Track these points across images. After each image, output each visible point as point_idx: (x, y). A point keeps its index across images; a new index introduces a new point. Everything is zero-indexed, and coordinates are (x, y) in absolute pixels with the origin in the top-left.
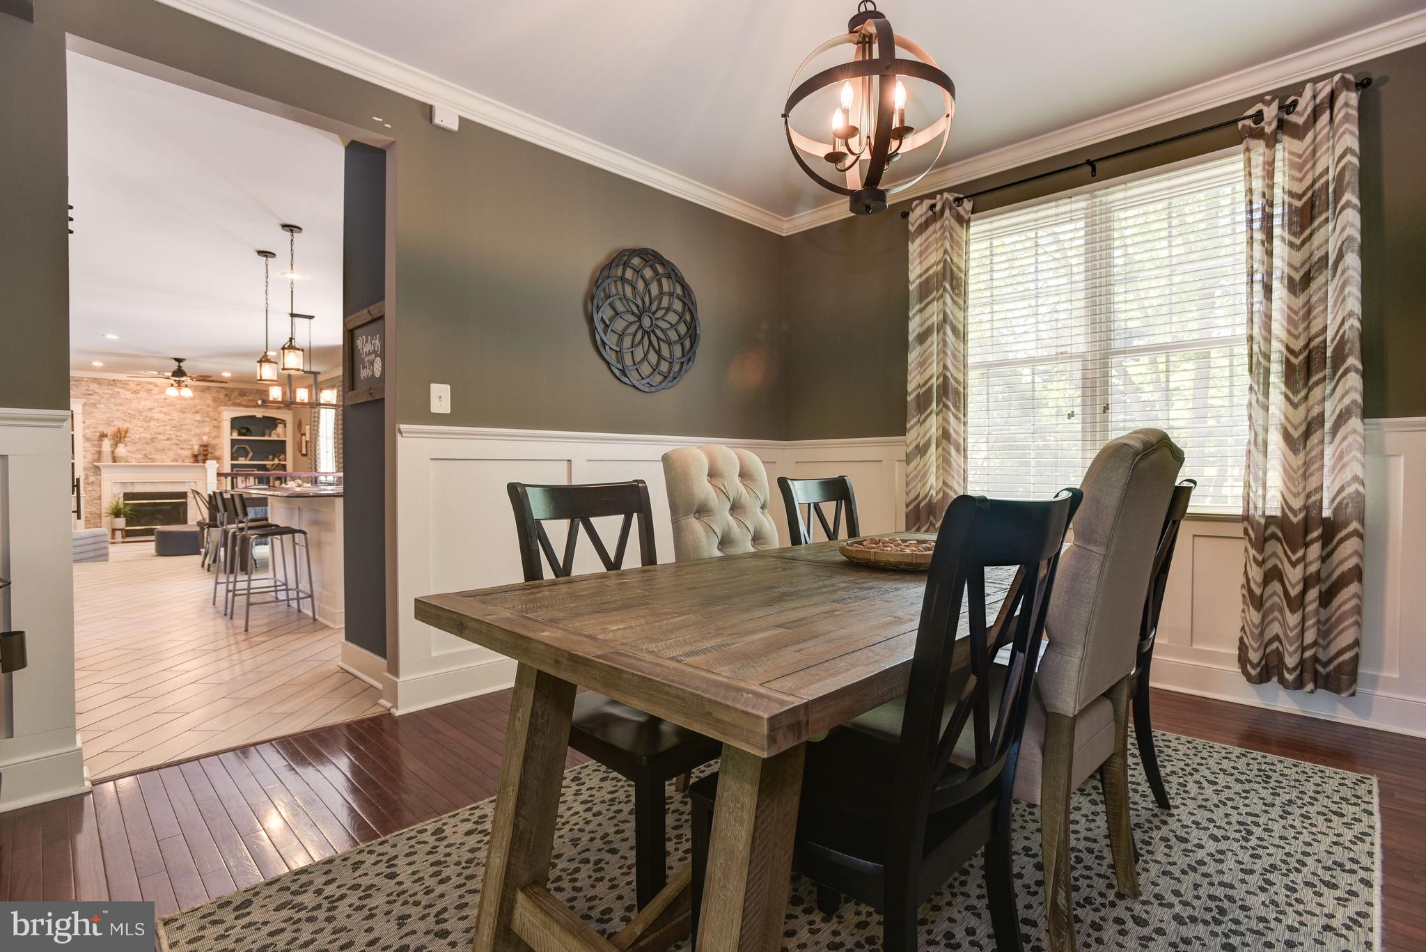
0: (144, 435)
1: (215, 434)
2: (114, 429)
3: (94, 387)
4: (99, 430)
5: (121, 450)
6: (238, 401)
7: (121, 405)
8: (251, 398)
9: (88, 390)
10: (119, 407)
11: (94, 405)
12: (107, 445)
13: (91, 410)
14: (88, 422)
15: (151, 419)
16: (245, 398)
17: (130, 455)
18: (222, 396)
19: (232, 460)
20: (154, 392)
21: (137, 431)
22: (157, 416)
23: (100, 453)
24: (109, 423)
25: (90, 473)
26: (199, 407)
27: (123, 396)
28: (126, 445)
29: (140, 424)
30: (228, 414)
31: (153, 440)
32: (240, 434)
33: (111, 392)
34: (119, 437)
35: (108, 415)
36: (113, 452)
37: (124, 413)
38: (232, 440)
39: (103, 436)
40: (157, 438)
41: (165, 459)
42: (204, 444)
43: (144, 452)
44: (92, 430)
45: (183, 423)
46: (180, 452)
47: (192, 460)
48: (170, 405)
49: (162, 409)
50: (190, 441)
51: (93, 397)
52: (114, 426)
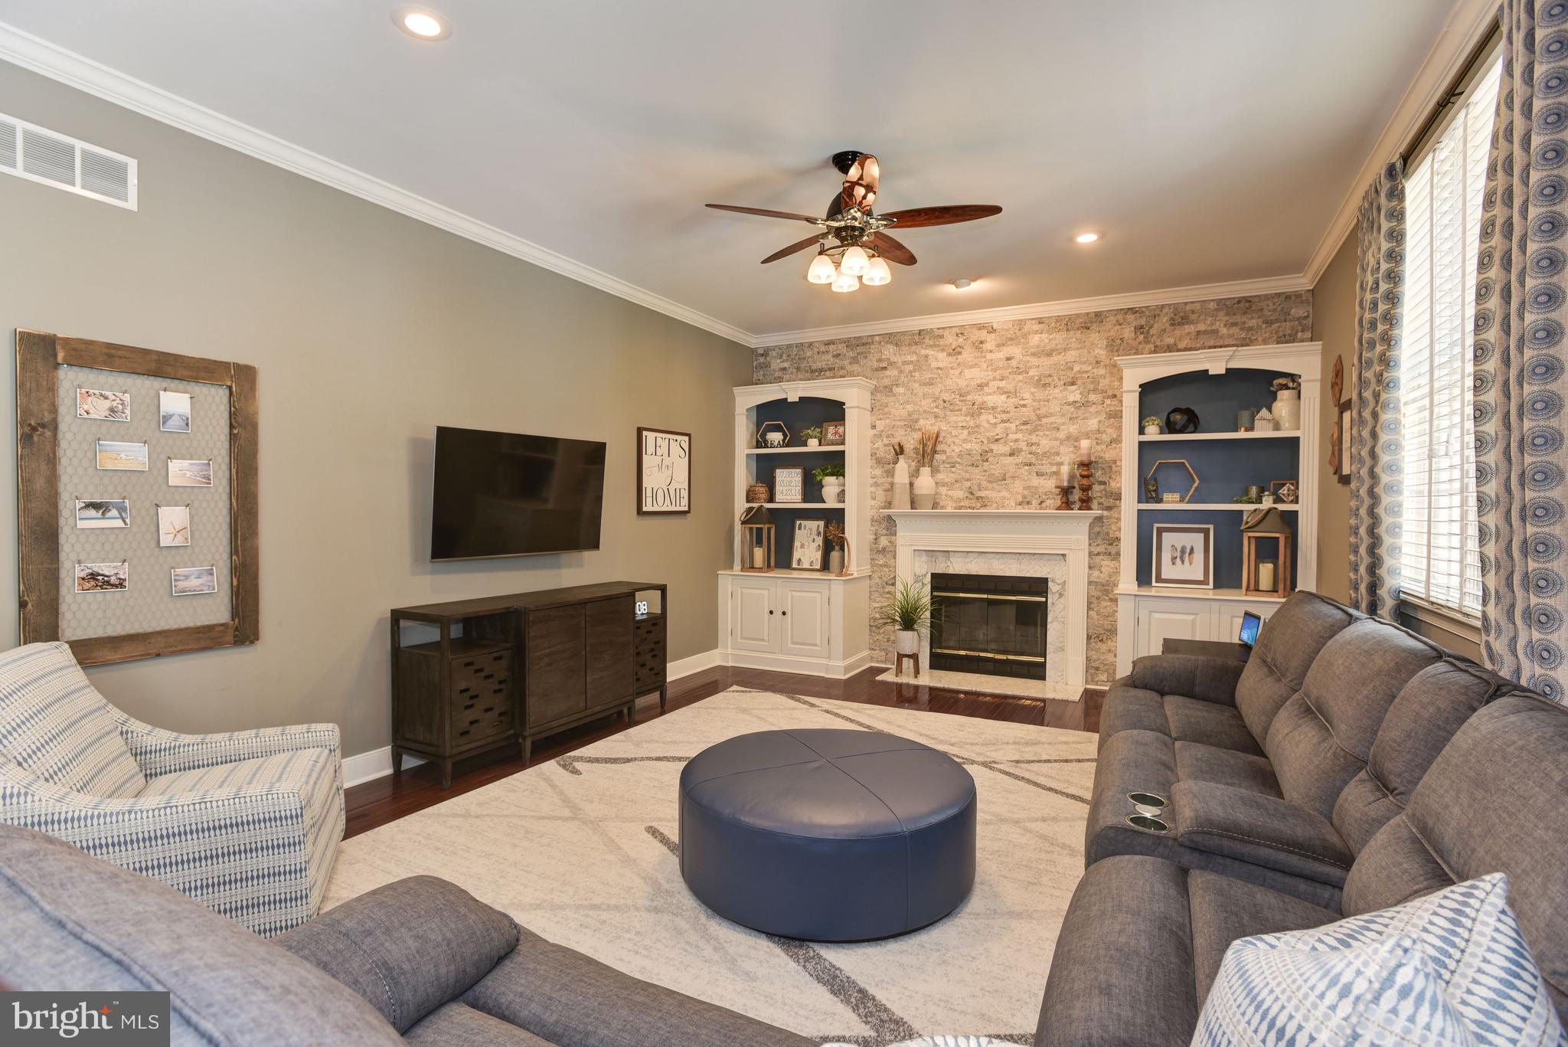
0: (969, 446)
1: (1112, 433)
2: (917, 435)
3: (889, 351)
4: (894, 441)
5: (925, 482)
6: (1170, 341)
7: (931, 383)
8: (1201, 327)
9: (880, 360)
10: (927, 389)
11: (889, 390)
12: (902, 468)
13: (885, 400)
14: (880, 425)
15: (983, 407)
16: (1190, 328)
17: (943, 490)
18: (1128, 333)
19: (1140, 500)
20: (988, 346)
21: (956, 443)
22: (992, 400)
23: (891, 486)
24: (911, 424)
25: (883, 531)
26: (1077, 368)
27: (934, 365)
28: (935, 471)
29: (962, 420)
30: (1138, 373)
31: (985, 455)
32: (1170, 427)
33: (914, 358)
34: (928, 452)
35: (910, 407)
36: (911, 484)
37: (936, 399)
38: (1141, 444)
39: (900, 451)
40: (992, 450)
41: (1006, 499)
42: (1085, 459)
43: (968, 484)
44: (886, 441)
45: (1043, 411)
46: (1036, 481)
47: (1059, 503)
48: (1018, 371)
49: (1002, 384)
50: (1058, 454)
51: (888, 373)
52: (920, 430)
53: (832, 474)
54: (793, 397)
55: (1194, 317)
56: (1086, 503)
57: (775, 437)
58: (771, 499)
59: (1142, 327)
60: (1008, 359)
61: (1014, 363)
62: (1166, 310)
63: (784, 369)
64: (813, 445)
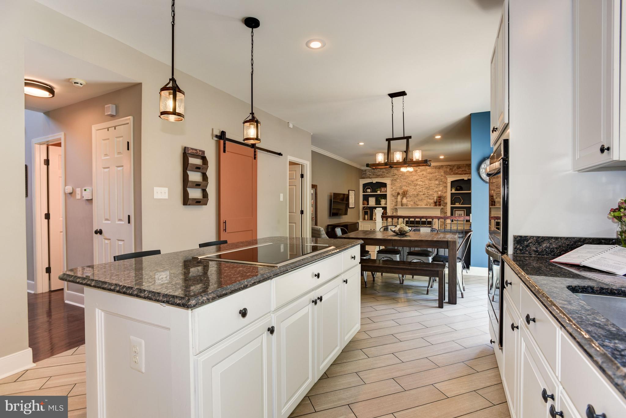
0: (414, 193)
1: (445, 190)
2: (402, 190)
4: (397, 191)
5: (405, 200)
6: (457, 172)
7: (405, 179)
8: (463, 169)
10: (405, 180)
11: (396, 180)
12: (399, 198)
13: (395, 182)
14: (394, 188)
15: (417, 185)
16: (461, 169)
17: (408, 202)
18: (448, 170)
19: (451, 205)
20: (418, 171)
21: (411, 192)
22: (419, 183)
23: (397, 201)
24: (401, 188)
25: (394, 211)
26: (437, 177)
27: (406, 175)
28: (407, 198)
29: (412, 187)
30: (450, 179)
31: (418, 195)
32: (457, 190)
34: (404, 194)
35: (400, 184)
36: (401, 201)
37: (406, 183)
38: (451, 193)
39: (398, 194)
40: (419, 194)
41: (423, 204)
42: (440, 196)
43: (414, 201)
44: (395, 192)
45: (430, 186)
46: (429, 200)
47: (434, 205)
48: (425, 177)
49: (421, 180)
50: (433, 195)
51: (395, 176)
52: (403, 189)
53: (383, 199)
54: (374, 182)
55: (461, 167)
56: (440, 205)
57: (369, 190)
58: (368, 204)
59: (451, 169)
60: (423, 174)
61: (424, 175)
62: (456, 165)
63: (370, 175)
64: (379, 192)
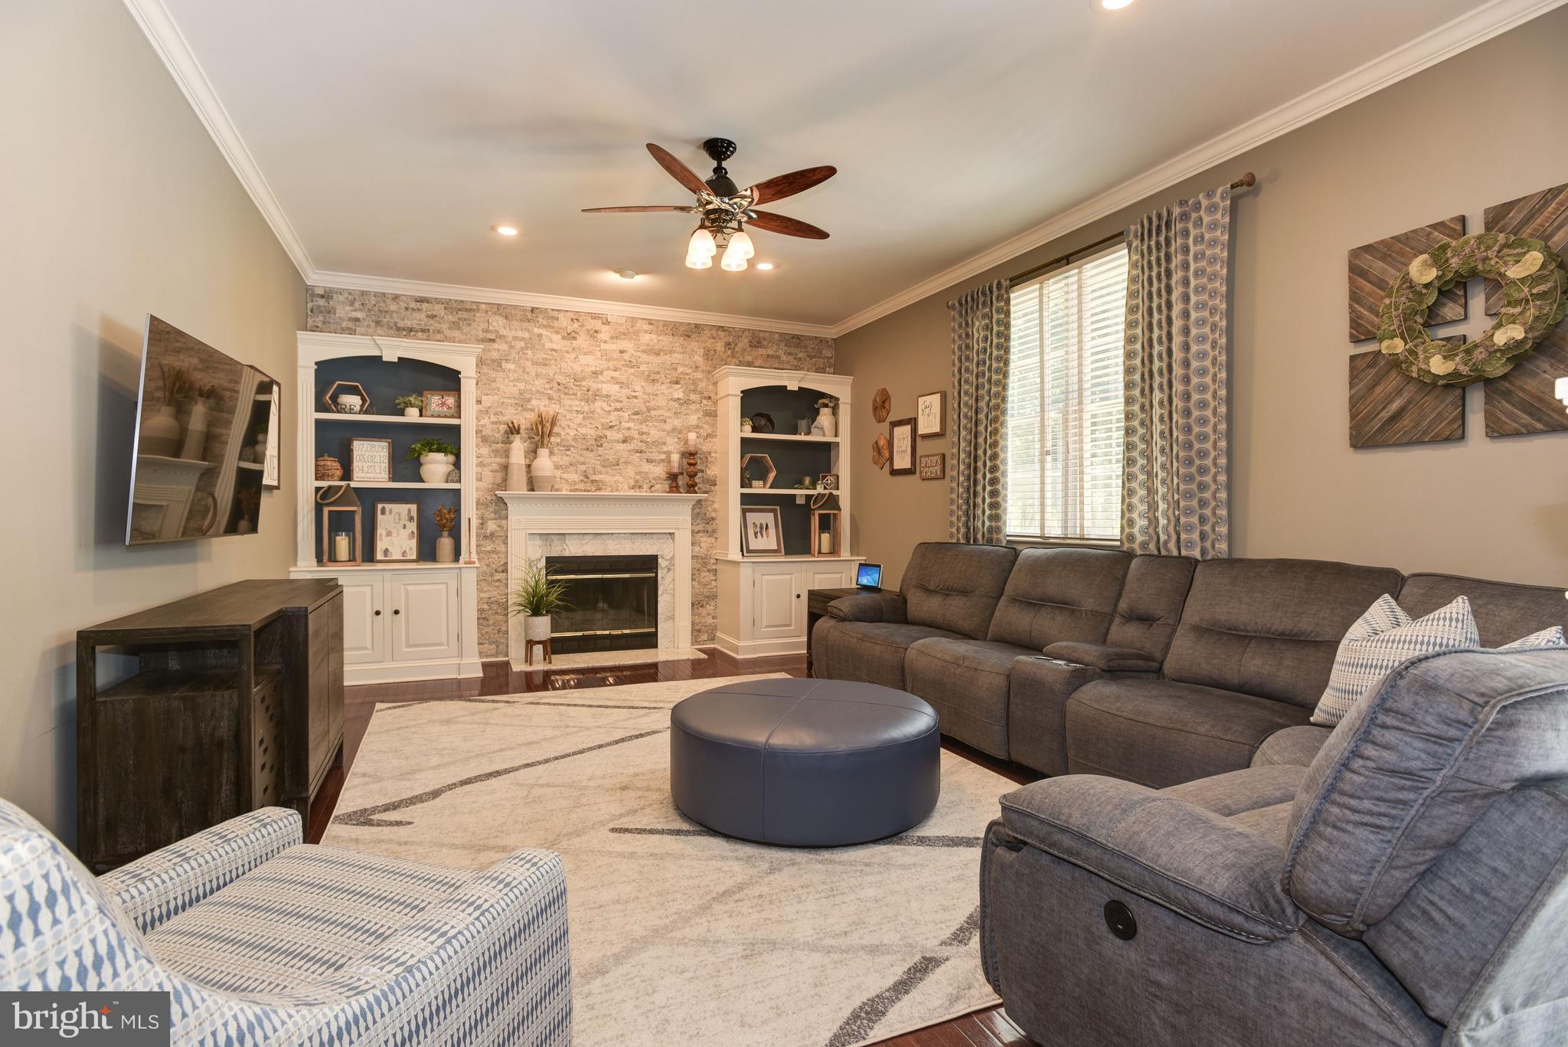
0: (583, 431)
1: (707, 429)
2: (532, 417)
3: (498, 323)
4: (505, 419)
5: (545, 463)
6: (749, 359)
7: (544, 364)
8: (771, 353)
9: (487, 331)
10: (540, 369)
11: (497, 364)
12: (518, 451)
13: (493, 374)
14: (487, 401)
15: (597, 395)
16: (762, 351)
17: (558, 473)
18: (720, 346)
19: (742, 487)
20: (603, 336)
21: (572, 425)
22: (606, 388)
23: (505, 468)
24: (523, 403)
25: (488, 514)
26: (680, 369)
27: (548, 345)
28: (552, 452)
29: (576, 404)
30: (736, 381)
31: (599, 441)
32: (755, 430)
33: (526, 335)
34: (541, 433)
35: (522, 386)
36: (529, 466)
37: (550, 381)
38: (742, 441)
39: (513, 430)
40: (606, 437)
41: (620, 483)
42: (692, 449)
43: (583, 467)
44: (493, 418)
45: (652, 404)
46: (646, 467)
47: (667, 487)
48: (630, 364)
49: (616, 374)
50: (665, 444)
51: (496, 346)
52: (532, 410)
53: (439, 450)
54: (390, 356)
55: (765, 343)
56: (691, 488)
57: (352, 401)
58: (347, 475)
59: (729, 344)
60: (622, 352)
61: (626, 356)
62: (746, 334)
63: (357, 320)
64: (412, 416)
